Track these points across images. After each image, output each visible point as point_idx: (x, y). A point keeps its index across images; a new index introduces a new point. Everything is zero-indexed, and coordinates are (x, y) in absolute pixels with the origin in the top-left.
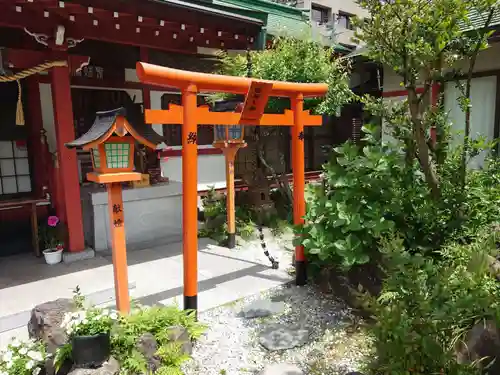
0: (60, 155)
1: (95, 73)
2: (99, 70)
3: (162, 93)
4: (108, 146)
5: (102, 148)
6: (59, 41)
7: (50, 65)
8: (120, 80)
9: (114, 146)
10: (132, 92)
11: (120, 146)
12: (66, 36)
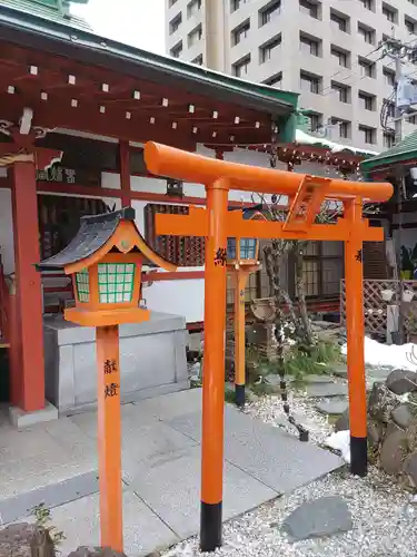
0: (17, 280)
1: (65, 176)
2: (71, 173)
3: (145, 203)
4: (101, 269)
5: (93, 270)
6: (25, 127)
7: (11, 159)
8: (96, 185)
9: (111, 268)
10: (109, 201)
11: (120, 268)
12: (34, 122)
